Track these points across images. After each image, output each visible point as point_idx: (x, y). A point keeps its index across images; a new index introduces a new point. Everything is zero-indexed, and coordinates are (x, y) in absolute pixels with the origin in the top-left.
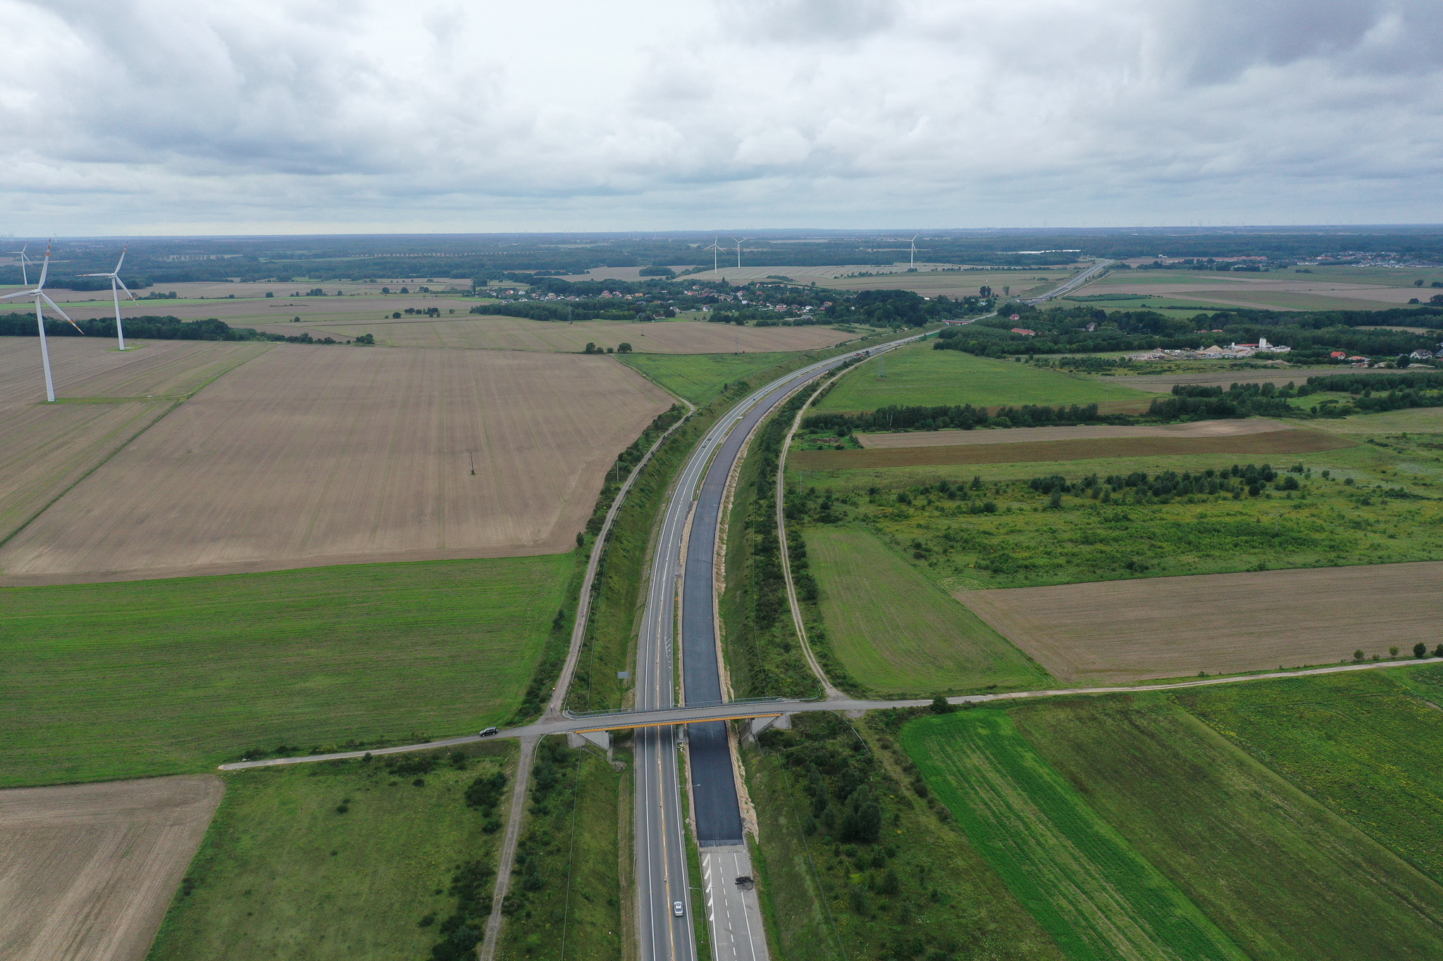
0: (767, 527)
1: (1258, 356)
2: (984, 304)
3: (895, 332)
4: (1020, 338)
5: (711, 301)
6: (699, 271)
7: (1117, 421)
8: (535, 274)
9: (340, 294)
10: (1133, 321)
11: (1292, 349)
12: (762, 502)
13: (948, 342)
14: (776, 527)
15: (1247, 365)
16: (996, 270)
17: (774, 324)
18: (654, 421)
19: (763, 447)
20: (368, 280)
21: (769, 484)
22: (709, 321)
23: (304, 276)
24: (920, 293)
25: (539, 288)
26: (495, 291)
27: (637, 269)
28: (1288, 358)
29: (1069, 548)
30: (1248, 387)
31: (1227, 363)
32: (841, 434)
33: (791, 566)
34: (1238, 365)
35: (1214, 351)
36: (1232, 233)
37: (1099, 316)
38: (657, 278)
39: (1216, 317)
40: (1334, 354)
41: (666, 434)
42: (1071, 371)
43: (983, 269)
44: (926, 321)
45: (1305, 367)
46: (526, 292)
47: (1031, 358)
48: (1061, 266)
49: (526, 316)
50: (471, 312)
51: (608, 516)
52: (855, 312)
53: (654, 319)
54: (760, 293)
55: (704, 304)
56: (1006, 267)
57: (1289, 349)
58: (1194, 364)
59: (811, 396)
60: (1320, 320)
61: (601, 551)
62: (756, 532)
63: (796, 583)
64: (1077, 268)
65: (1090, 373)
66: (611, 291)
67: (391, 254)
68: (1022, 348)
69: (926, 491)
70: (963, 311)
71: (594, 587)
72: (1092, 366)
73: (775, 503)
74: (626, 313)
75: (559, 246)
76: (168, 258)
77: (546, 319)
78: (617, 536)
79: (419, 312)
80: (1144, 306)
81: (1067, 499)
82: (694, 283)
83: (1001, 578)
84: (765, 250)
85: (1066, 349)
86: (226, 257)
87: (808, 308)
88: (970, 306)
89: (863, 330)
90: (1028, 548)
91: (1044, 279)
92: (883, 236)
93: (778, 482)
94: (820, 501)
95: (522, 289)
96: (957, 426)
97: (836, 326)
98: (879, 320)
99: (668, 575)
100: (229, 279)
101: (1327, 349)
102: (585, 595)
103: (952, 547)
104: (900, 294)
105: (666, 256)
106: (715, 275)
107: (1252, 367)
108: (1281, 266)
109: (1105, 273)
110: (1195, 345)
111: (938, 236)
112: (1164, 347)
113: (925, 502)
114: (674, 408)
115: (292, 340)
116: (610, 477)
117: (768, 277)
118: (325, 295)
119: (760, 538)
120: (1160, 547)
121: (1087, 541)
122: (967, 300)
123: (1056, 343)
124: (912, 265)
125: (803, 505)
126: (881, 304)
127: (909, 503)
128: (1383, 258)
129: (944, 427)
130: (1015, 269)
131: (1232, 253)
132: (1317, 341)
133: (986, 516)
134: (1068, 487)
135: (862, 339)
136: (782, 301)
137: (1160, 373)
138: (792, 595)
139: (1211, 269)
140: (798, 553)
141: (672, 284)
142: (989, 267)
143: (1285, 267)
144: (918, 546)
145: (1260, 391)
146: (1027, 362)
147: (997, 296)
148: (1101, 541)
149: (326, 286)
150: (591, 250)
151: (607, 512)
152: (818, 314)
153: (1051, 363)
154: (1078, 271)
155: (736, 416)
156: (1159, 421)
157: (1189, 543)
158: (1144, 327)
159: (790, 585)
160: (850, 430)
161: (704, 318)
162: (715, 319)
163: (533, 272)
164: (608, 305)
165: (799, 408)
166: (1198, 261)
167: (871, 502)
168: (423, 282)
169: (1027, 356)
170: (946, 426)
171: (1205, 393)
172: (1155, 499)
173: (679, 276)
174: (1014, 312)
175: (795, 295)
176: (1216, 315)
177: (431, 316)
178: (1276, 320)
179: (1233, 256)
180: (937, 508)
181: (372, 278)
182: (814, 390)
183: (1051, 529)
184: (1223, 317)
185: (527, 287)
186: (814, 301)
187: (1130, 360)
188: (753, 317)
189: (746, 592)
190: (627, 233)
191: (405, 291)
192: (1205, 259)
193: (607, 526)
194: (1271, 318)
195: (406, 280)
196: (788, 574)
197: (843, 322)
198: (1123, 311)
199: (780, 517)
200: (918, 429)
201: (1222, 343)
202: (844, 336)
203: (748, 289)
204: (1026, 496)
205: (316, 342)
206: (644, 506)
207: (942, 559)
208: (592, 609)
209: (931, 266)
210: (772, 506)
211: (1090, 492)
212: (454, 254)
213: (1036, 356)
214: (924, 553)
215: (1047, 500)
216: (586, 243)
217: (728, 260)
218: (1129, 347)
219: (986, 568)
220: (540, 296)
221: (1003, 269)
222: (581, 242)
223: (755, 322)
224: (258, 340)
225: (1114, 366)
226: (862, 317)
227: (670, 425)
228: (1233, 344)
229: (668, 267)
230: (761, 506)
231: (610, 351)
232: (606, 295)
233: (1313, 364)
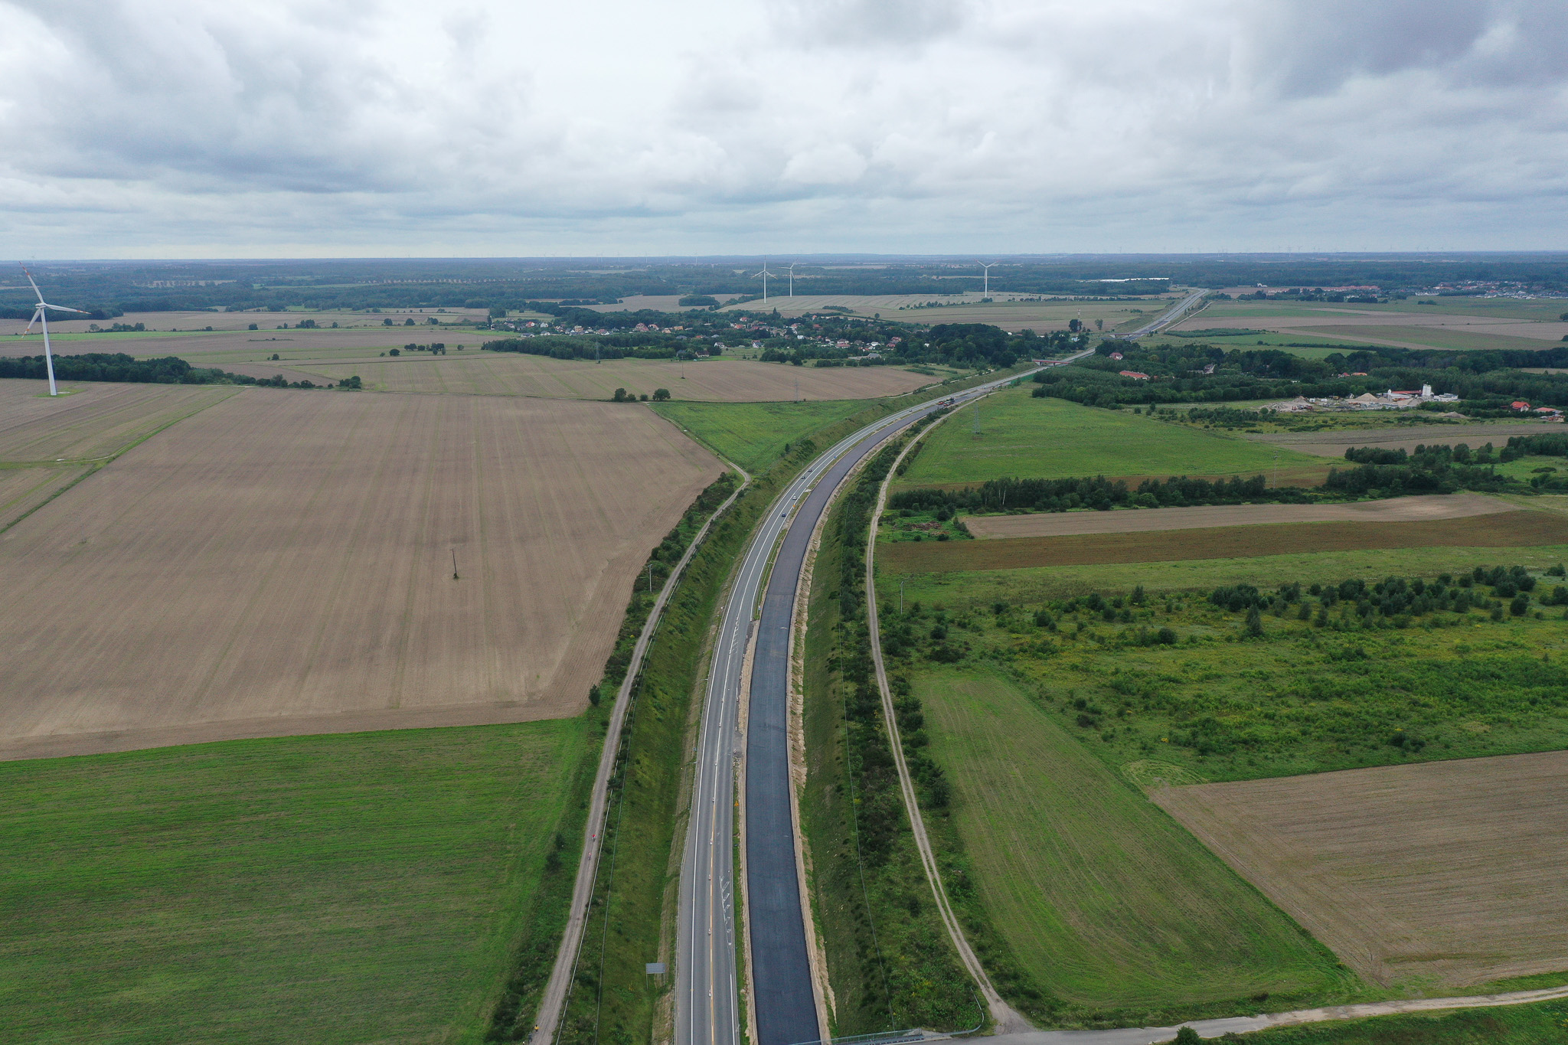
0: (860, 670)
1: (1424, 406)
2: (1076, 340)
3: (980, 374)
4: (1131, 383)
5: (762, 335)
6: (746, 300)
7: (1291, 498)
8: (561, 304)
9: (335, 326)
10: (1258, 362)
11: (1459, 398)
12: (848, 625)
13: (1049, 387)
14: (873, 671)
15: (1418, 419)
16: (1081, 300)
17: (838, 365)
18: (699, 497)
19: (843, 536)
20: (371, 309)
21: (857, 596)
22: (761, 360)
23: (300, 305)
24: (1002, 326)
25: (565, 320)
26: (514, 323)
27: (676, 298)
28: (1461, 409)
29: (1296, 706)
30: (1437, 450)
31: (1391, 416)
32: (943, 518)
33: (903, 742)
34: (1405, 419)
35: (1367, 400)
36: (1325, 260)
37: (1216, 355)
38: (699, 308)
39: (1353, 357)
40: (1515, 405)
41: (713, 517)
42: (1207, 427)
43: (1066, 299)
44: (1014, 361)
45: (1488, 421)
46: (549, 324)
47: (1153, 409)
48: (1153, 296)
49: (546, 353)
50: (483, 349)
51: (636, 652)
52: (929, 350)
53: (696, 358)
54: (817, 326)
55: (754, 339)
56: (1092, 297)
57: (1456, 397)
58: (1353, 417)
59: (894, 460)
60: (1480, 362)
61: (625, 714)
62: (846, 678)
63: (913, 774)
64: (1170, 298)
65: (1231, 430)
66: (647, 323)
67: (402, 280)
68: (1140, 396)
69: (1071, 608)
70: (1053, 348)
71: (613, 785)
72: (1230, 418)
73: (867, 628)
74: (664, 350)
75: (591, 272)
76: (151, 283)
77: (570, 357)
78: (648, 686)
79: (421, 348)
80: (1260, 343)
81: (1266, 619)
82: (741, 314)
83: (1213, 762)
84: (819, 277)
85: (1191, 398)
86: (217, 283)
87: (874, 344)
88: (1059, 343)
89: (942, 372)
90: (1238, 706)
91: (1138, 311)
92: (947, 262)
93: (868, 592)
94: (931, 624)
95: (546, 320)
96: (1089, 506)
97: (909, 366)
98: (959, 359)
99: (722, 754)
100: (213, 308)
101: (1505, 399)
102: (599, 798)
103: (1128, 705)
104: (981, 329)
105: (709, 284)
106: (765, 305)
107: (1426, 421)
108: (1399, 297)
109: (1204, 305)
110: (1342, 392)
111: (1006, 262)
112: (1308, 395)
113: (1073, 626)
114: (723, 478)
115: (263, 383)
116: (640, 586)
117: (825, 308)
118: (318, 327)
119: (851, 688)
120: (1425, 705)
121: (1318, 695)
122: (1056, 336)
123: (1179, 390)
124: (986, 295)
125: (907, 632)
126: (960, 341)
127: (1053, 628)
128: (1509, 287)
129: (1072, 507)
130: (1101, 300)
131: (1340, 282)
132: (1489, 387)
133: (1163, 649)
134: (1264, 602)
135: (943, 383)
136: (843, 336)
137: (1317, 428)
138: (909, 796)
139: (1322, 299)
140: (911, 719)
141: (716, 315)
142: (1072, 297)
143: (1404, 298)
144: (1081, 705)
145: (1452, 455)
146: (1149, 414)
147: (1089, 330)
148: (1339, 695)
149: (323, 318)
150: (625, 276)
151: (634, 644)
152: (888, 352)
153: (1179, 415)
154: (1172, 302)
155: (803, 488)
156: (1343, 497)
157: (1466, 698)
158: (1272, 369)
159: (905, 777)
160: (952, 511)
161: (755, 357)
162: (768, 358)
163: (558, 301)
164: (642, 340)
165: (882, 478)
166: (1304, 291)
167: (1000, 625)
168: (432, 312)
169: (1148, 406)
170: (1074, 505)
171: (1387, 458)
172: (1388, 621)
173: (724, 306)
174: (1114, 350)
175: (858, 329)
176: (1353, 354)
177: (435, 353)
178: (1422, 361)
179: (1340, 286)
180: (1092, 637)
181: (375, 307)
182: (898, 453)
183: (1261, 673)
184: (1361, 358)
185: (550, 318)
186: (880, 336)
187: (1273, 411)
188: (812, 355)
189: (839, 789)
190: (665, 259)
191: (410, 322)
192: (1312, 289)
193: (634, 668)
194: (1416, 359)
195: (414, 310)
196: (899, 755)
197: (917, 361)
198: (1244, 350)
199: (876, 652)
200: (1039, 509)
201: (1376, 389)
202: (921, 380)
203: (804, 321)
204: (1209, 616)
205: (291, 386)
206: (687, 630)
207: (1120, 727)
208: (609, 826)
209: (1005, 296)
210: (864, 634)
211: (1294, 609)
212: (472, 280)
213: (1158, 406)
214: (1090, 716)
215: (1237, 622)
216: (620, 268)
217: (779, 288)
218: (1266, 395)
219: (1187, 744)
220: (565, 329)
221: (1088, 299)
222: (615, 268)
223: (815, 361)
224: (223, 383)
225: (1256, 419)
226: (939, 356)
227: (719, 502)
228: (1390, 391)
229: (712, 296)
230: (848, 633)
231: (644, 398)
232: (641, 328)
233: (1495, 417)
